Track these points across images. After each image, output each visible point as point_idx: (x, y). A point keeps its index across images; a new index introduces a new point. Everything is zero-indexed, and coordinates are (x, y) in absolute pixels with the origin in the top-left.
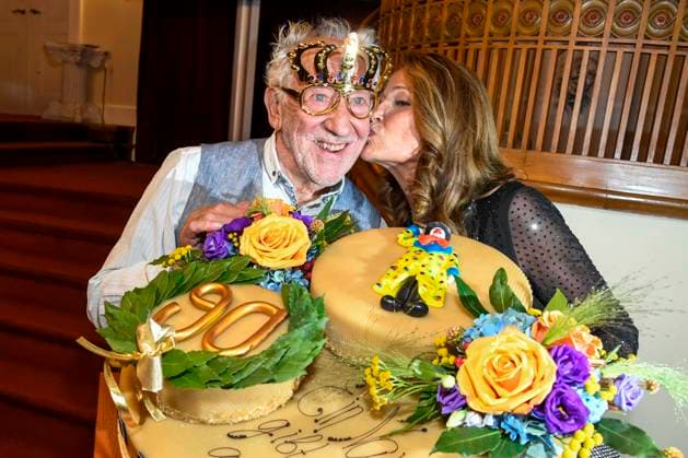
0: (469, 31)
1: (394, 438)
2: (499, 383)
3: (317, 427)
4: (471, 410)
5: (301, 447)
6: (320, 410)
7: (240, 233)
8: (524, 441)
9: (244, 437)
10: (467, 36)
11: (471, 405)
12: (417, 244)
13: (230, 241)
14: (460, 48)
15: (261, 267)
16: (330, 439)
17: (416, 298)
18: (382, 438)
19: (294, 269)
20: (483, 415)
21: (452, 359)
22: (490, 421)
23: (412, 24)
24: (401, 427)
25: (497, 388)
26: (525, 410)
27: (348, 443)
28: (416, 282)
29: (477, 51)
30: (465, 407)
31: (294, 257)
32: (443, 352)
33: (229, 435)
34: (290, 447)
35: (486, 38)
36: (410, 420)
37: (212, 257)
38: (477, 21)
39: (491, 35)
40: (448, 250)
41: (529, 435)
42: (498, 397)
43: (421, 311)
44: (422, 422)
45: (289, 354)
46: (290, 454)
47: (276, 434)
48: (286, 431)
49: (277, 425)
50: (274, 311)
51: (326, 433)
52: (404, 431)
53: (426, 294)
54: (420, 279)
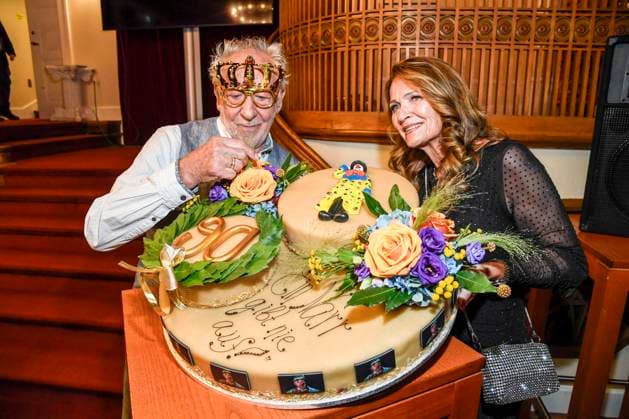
1: (332, 302)
2: (389, 257)
3: (283, 301)
4: (374, 277)
5: (272, 315)
6: (285, 290)
8: (409, 293)
9: (236, 313)
11: (373, 274)
12: (345, 176)
15: (245, 203)
16: (291, 308)
18: (325, 302)
19: (267, 202)
20: (383, 279)
21: (363, 246)
23: (300, 38)
24: (335, 294)
25: (389, 260)
27: (302, 309)
28: (341, 201)
30: (371, 276)
31: (265, 194)
32: (358, 242)
33: (226, 313)
34: (265, 316)
36: (341, 288)
40: (364, 178)
41: (411, 288)
42: (389, 266)
43: (344, 218)
44: (349, 289)
45: (258, 256)
46: (265, 320)
47: (256, 309)
48: (263, 306)
49: (257, 303)
50: (250, 230)
51: (288, 304)
52: (337, 297)
53: (348, 207)
54: (344, 198)
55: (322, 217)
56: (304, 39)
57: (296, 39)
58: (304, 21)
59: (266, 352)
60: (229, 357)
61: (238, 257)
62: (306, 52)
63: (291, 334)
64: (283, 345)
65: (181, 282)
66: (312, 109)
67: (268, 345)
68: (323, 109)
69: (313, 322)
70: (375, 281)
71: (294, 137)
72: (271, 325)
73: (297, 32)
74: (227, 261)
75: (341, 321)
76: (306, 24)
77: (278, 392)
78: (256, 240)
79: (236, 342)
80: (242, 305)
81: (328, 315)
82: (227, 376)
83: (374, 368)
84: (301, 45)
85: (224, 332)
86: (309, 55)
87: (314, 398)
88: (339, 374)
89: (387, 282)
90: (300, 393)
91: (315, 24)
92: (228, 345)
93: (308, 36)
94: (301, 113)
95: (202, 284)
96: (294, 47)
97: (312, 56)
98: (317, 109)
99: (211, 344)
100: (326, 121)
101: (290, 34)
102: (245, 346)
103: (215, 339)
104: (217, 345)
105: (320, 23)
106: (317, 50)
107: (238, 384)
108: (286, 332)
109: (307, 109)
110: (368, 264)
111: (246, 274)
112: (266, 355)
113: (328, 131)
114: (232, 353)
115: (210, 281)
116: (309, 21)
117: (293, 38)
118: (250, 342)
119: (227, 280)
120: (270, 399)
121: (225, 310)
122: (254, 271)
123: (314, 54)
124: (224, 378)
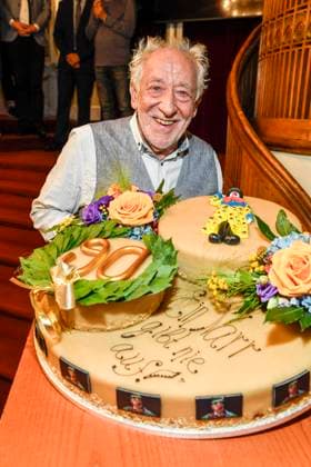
1: (233, 324)
2: (296, 276)
3: (180, 323)
4: (281, 296)
5: (172, 337)
6: (180, 313)
7: (107, 205)
9: (133, 336)
11: (281, 292)
12: (222, 203)
13: (101, 211)
15: (124, 226)
16: (191, 330)
17: (230, 234)
18: (225, 325)
19: (146, 226)
21: (262, 268)
24: (235, 316)
25: (296, 279)
27: (204, 331)
28: (228, 224)
30: (277, 295)
31: (145, 217)
32: (257, 263)
33: (123, 336)
34: (166, 339)
36: (241, 311)
37: (91, 222)
40: (244, 205)
42: (296, 285)
44: (248, 312)
45: (158, 275)
46: (166, 343)
47: (154, 332)
48: (160, 329)
49: (153, 326)
50: (141, 251)
51: (188, 326)
52: (238, 319)
53: (237, 230)
54: (230, 222)
55: (213, 239)
56: (287, 32)
57: (278, 31)
58: (291, 9)
59: (178, 374)
60: (138, 380)
61: (136, 276)
62: (288, 48)
63: (198, 356)
64: (193, 367)
65: (78, 301)
66: (287, 116)
67: (176, 367)
68: (299, 117)
69: (219, 344)
70: (281, 300)
71: (262, 148)
72: (174, 347)
73: (279, 23)
74: (125, 279)
75: (247, 344)
76: (293, 11)
77: (193, 417)
78: (150, 260)
79: (142, 365)
80: (138, 327)
81: (233, 337)
82: (134, 402)
83: (291, 390)
84: (283, 39)
85: (126, 355)
86: (290, 51)
87: (229, 425)
88: (258, 397)
89: (294, 301)
90: (218, 418)
91: (302, 11)
92: (134, 368)
93: (293, 27)
94: (275, 120)
95: (106, 302)
96: (274, 42)
97: (293, 52)
98: (293, 117)
99: (114, 367)
100: (302, 131)
101: (272, 26)
102: (152, 369)
103: (117, 363)
104: (120, 368)
106: (301, 45)
107: (147, 411)
108: (193, 353)
109: (282, 117)
110: (274, 283)
111: (150, 292)
112: (179, 377)
113: (301, 143)
114: (141, 376)
115: (114, 299)
116: (296, 7)
117: (275, 30)
118: (157, 364)
119: (129, 299)
120: (181, 427)
121: (121, 332)
122: (158, 289)
123: (296, 50)
124: (131, 405)
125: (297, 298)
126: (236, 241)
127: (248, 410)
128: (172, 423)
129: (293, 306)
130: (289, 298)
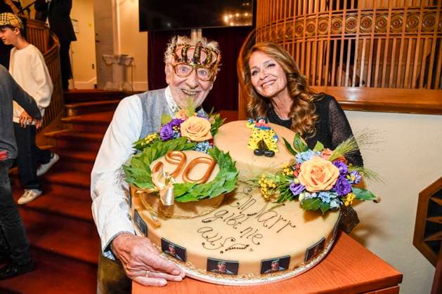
0: (297, 35)
1: (274, 210)
2: (317, 179)
3: (240, 211)
4: (307, 191)
5: (237, 221)
9: (210, 221)
10: (296, 37)
12: (255, 126)
14: (293, 42)
15: (192, 141)
16: (248, 215)
18: (270, 211)
21: (292, 173)
22: (314, 195)
24: (275, 204)
25: (316, 181)
26: (330, 188)
27: (257, 215)
28: (263, 143)
29: (301, 43)
30: (305, 190)
32: (287, 170)
33: (203, 221)
34: (233, 222)
35: (304, 37)
36: (278, 202)
38: (299, 30)
39: (306, 36)
40: (269, 129)
41: (331, 198)
42: (316, 184)
46: (234, 225)
47: (224, 217)
48: (227, 215)
49: (222, 213)
51: (246, 212)
52: (277, 206)
53: (271, 147)
56: (273, 35)
57: (267, 35)
58: (274, 22)
59: (247, 246)
60: (222, 252)
63: (258, 233)
64: (256, 240)
67: (245, 241)
69: (269, 223)
72: (241, 228)
73: (267, 30)
75: (287, 222)
77: (258, 273)
79: (222, 241)
80: (213, 215)
81: (277, 218)
82: (220, 266)
85: (210, 235)
87: (279, 275)
90: (274, 272)
91: (281, 23)
92: (217, 244)
93: (276, 32)
99: (203, 244)
101: (263, 31)
102: (229, 244)
103: (205, 241)
104: (208, 245)
105: (285, 22)
107: (228, 271)
108: (253, 231)
110: (303, 183)
112: (248, 248)
114: (223, 249)
116: (277, 21)
118: (232, 240)
119: (211, 197)
120: (250, 278)
124: (218, 268)
125: (317, 193)
126: (272, 154)
127: (292, 265)
128: (244, 277)
129: (314, 198)
130: (311, 193)
